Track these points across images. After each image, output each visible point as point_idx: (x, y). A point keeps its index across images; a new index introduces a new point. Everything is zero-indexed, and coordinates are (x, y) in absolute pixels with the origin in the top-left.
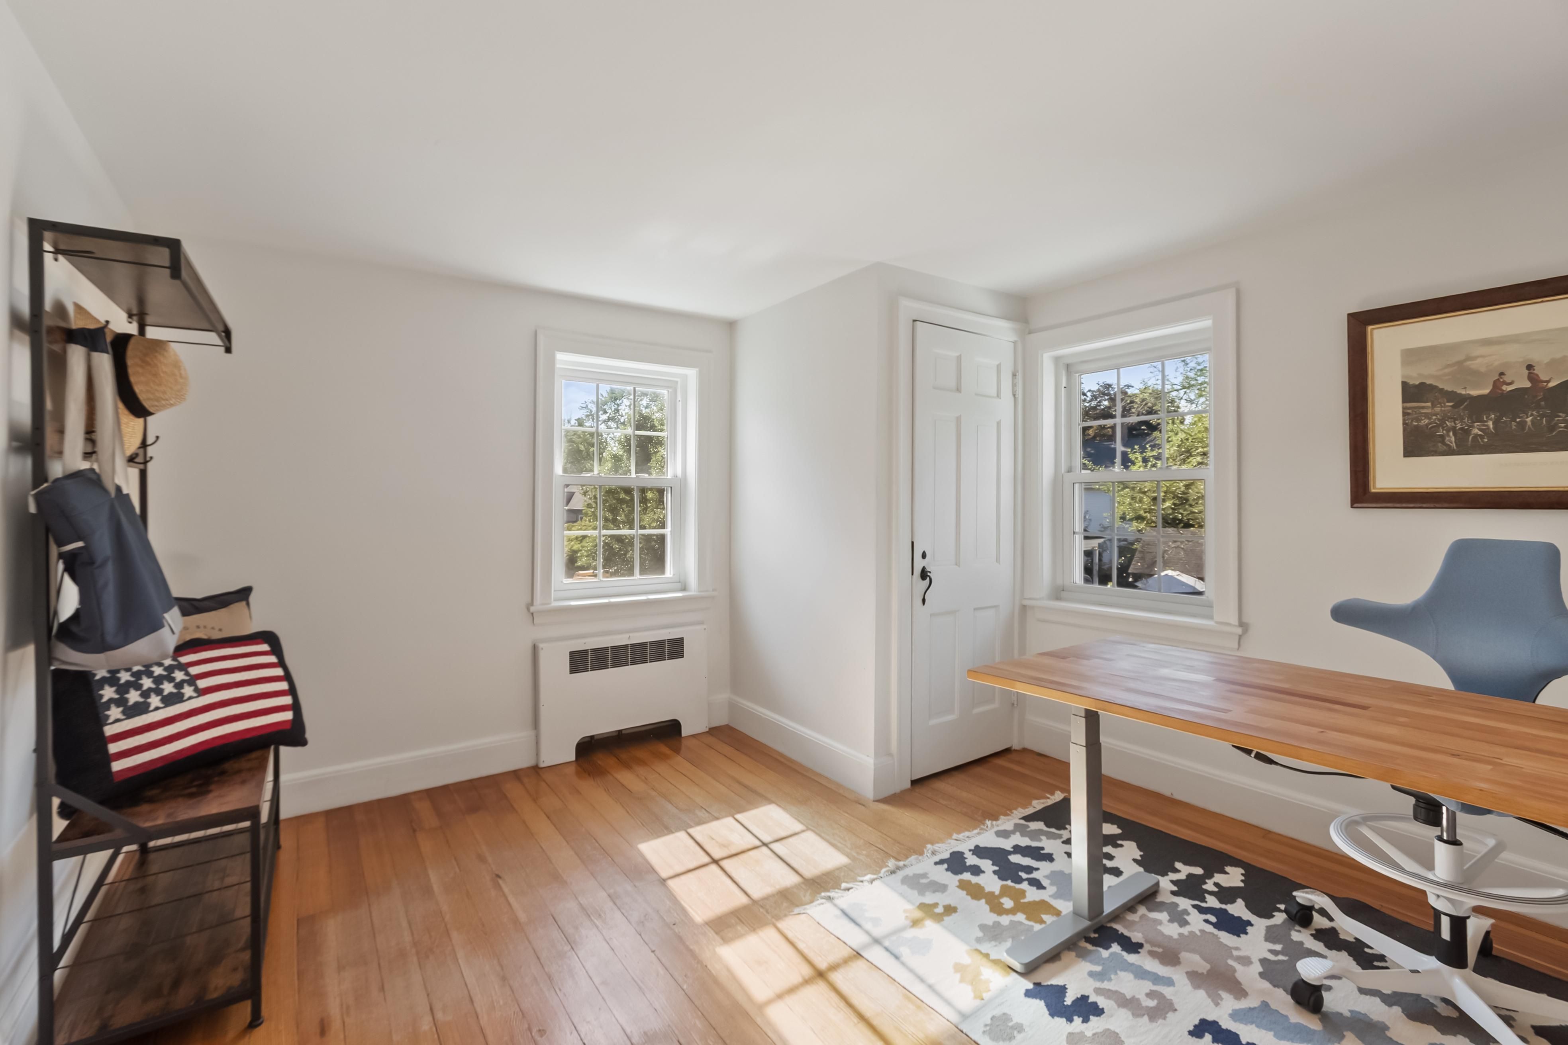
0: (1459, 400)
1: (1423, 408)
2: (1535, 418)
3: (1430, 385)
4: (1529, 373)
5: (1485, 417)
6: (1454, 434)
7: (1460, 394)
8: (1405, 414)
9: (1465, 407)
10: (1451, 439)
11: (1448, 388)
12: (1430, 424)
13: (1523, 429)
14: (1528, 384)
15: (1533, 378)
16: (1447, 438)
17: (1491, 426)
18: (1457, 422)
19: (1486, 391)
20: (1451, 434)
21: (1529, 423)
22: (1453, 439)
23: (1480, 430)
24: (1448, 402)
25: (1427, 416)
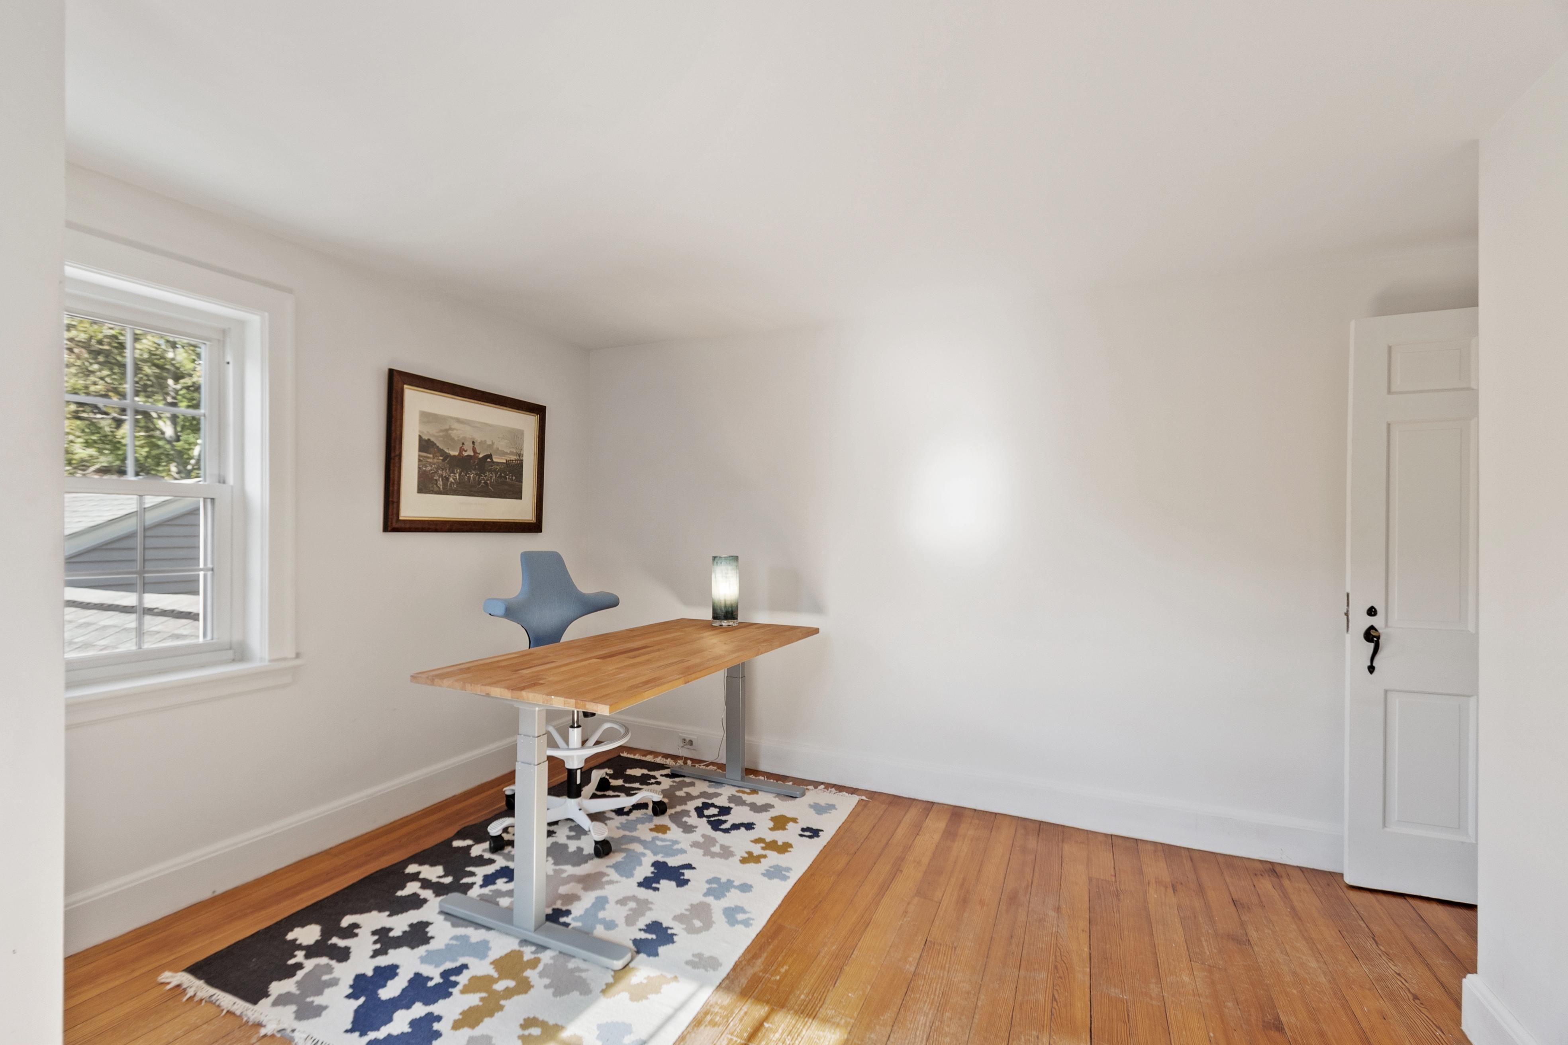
0: (446, 456)
1: (429, 458)
2: (474, 476)
3: (433, 442)
4: (473, 447)
5: (455, 470)
6: (442, 480)
7: (446, 452)
8: (420, 460)
9: (448, 461)
10: (440, 483)
11: (441, 447)
12: (431, 470)
13: (469, 482)
14: (472, 454)
15: (474, 450)
16: (439, 482)
17: (458, 477)
18: (444, 471)
19: (456, 453)
20: (440, 479)
21: (472, 478)
22: (441, 483)
23: (454, 479)
24: (441, 456)
25: (431, 464)
